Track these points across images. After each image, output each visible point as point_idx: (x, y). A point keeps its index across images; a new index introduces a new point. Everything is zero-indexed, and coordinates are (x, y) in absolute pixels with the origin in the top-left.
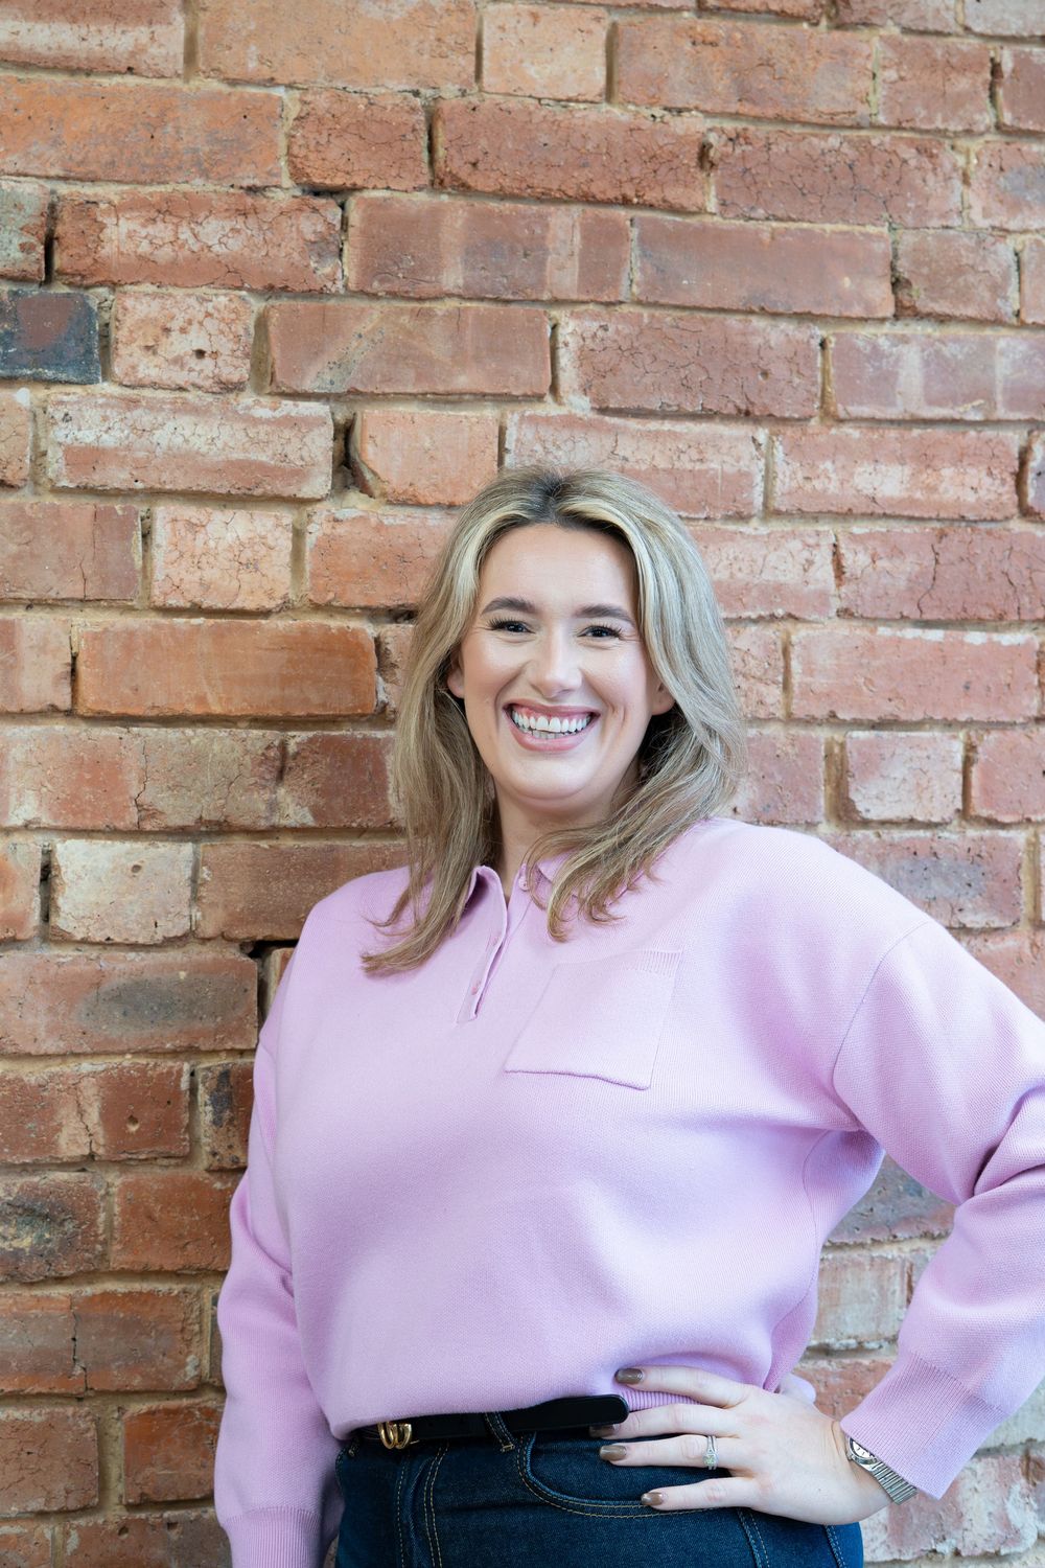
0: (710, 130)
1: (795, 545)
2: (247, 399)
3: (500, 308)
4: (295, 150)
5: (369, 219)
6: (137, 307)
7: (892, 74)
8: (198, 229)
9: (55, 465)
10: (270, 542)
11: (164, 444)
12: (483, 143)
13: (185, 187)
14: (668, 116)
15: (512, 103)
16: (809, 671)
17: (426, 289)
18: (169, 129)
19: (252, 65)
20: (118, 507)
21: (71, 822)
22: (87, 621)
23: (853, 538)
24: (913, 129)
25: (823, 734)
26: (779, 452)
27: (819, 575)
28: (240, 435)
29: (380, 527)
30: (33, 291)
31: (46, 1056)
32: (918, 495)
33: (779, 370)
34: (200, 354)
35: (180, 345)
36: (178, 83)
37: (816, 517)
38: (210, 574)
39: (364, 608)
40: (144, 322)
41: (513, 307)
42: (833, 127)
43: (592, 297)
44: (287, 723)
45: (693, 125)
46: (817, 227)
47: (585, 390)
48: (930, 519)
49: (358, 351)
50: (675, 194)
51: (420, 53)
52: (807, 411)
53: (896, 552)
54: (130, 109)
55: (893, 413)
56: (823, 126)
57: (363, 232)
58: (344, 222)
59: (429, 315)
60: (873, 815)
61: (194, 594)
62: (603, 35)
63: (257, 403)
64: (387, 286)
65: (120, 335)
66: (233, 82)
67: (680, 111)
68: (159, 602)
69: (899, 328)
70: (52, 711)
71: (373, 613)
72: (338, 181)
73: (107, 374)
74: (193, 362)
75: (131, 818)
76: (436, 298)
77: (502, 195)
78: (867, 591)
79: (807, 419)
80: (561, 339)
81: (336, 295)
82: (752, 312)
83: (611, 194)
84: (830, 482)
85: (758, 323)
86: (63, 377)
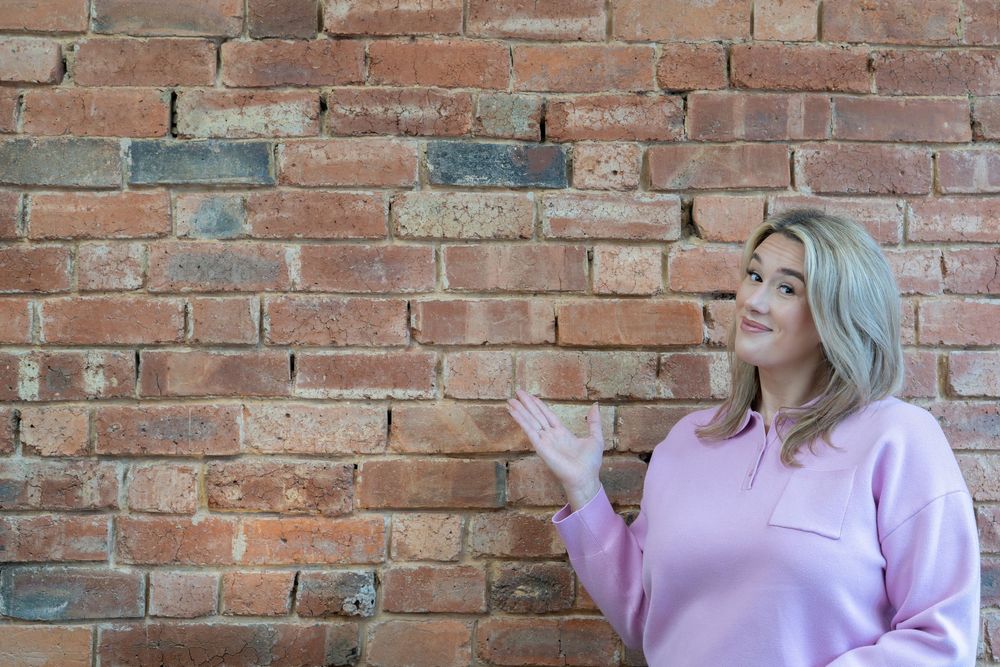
0: (873, 52)
1: (921, 258)
2: (638, 193)
3: (764, 145)
4: (660, 74)
5: (697, 105)
6: (584, 151)
7: (970, 19)
8: (613, 113)
9: (546, 227)
10: (650, 261)
11: (598, 216)
12: (754, 65)
13: (607, 93)
14: (850, 46)
15: (769, 45)
16: (928, 320)
17: (727, 137)
18: (599, 66)
19: (639, 33)
20: (576, 247)
21: (555, 396)
22: (561, 301)
23: (951, 253)
24: (981, 46)
25: (937, 353)
26: (911, 212)
27: (933, 272)
28: (636, 211)
29: (705, 253)
30: (536, 145)
31: (545, 507)
32: (986, 231)
33: (909, 170)
34: (615, 172)
35: (605, 169)
36: (603, 44)
37: (933, 243)
38: (621, 278)
39: (698, 293)
40: (588, 158)
41: (772, 144)
42: (939, 47)
43: (811, 138)
44: (662, 348)
45: (865, 50)
46: (930, 98)
47: (808, 184)
48: (993, 243)
49: (693, 168)
50: (854, 85)
51: (722, 22)
52: (925, 190)
53: (975, 260)
54: (580, 57)
55: (971, 190)
56: (934, 47)
57: (694, 111)
58: (685, 107)
59: (727, 150)
60: (963, 393)
61: (613, 287)
62: (817, 8)
63: (643, 195)
64: (707, 136)
65: (576, 165)
66: (630, 42)
67: (857, 44)
68: (596, 292)
69: (976, 147)
70: (546, 344)
71: (703, 295)
72: (681, 87)
73: (571, 184)
74: (612, 177)
75: (585, 394)
76: (732, 142)
77: (765, 90)
78: (959, 280)
79: (927, 194)
80: (796, 159)
81: (681, 142)
82: (896, 142)
83: (820, 87)
84: (938, 225)
85: (898, 147)
86: (549, 186)
